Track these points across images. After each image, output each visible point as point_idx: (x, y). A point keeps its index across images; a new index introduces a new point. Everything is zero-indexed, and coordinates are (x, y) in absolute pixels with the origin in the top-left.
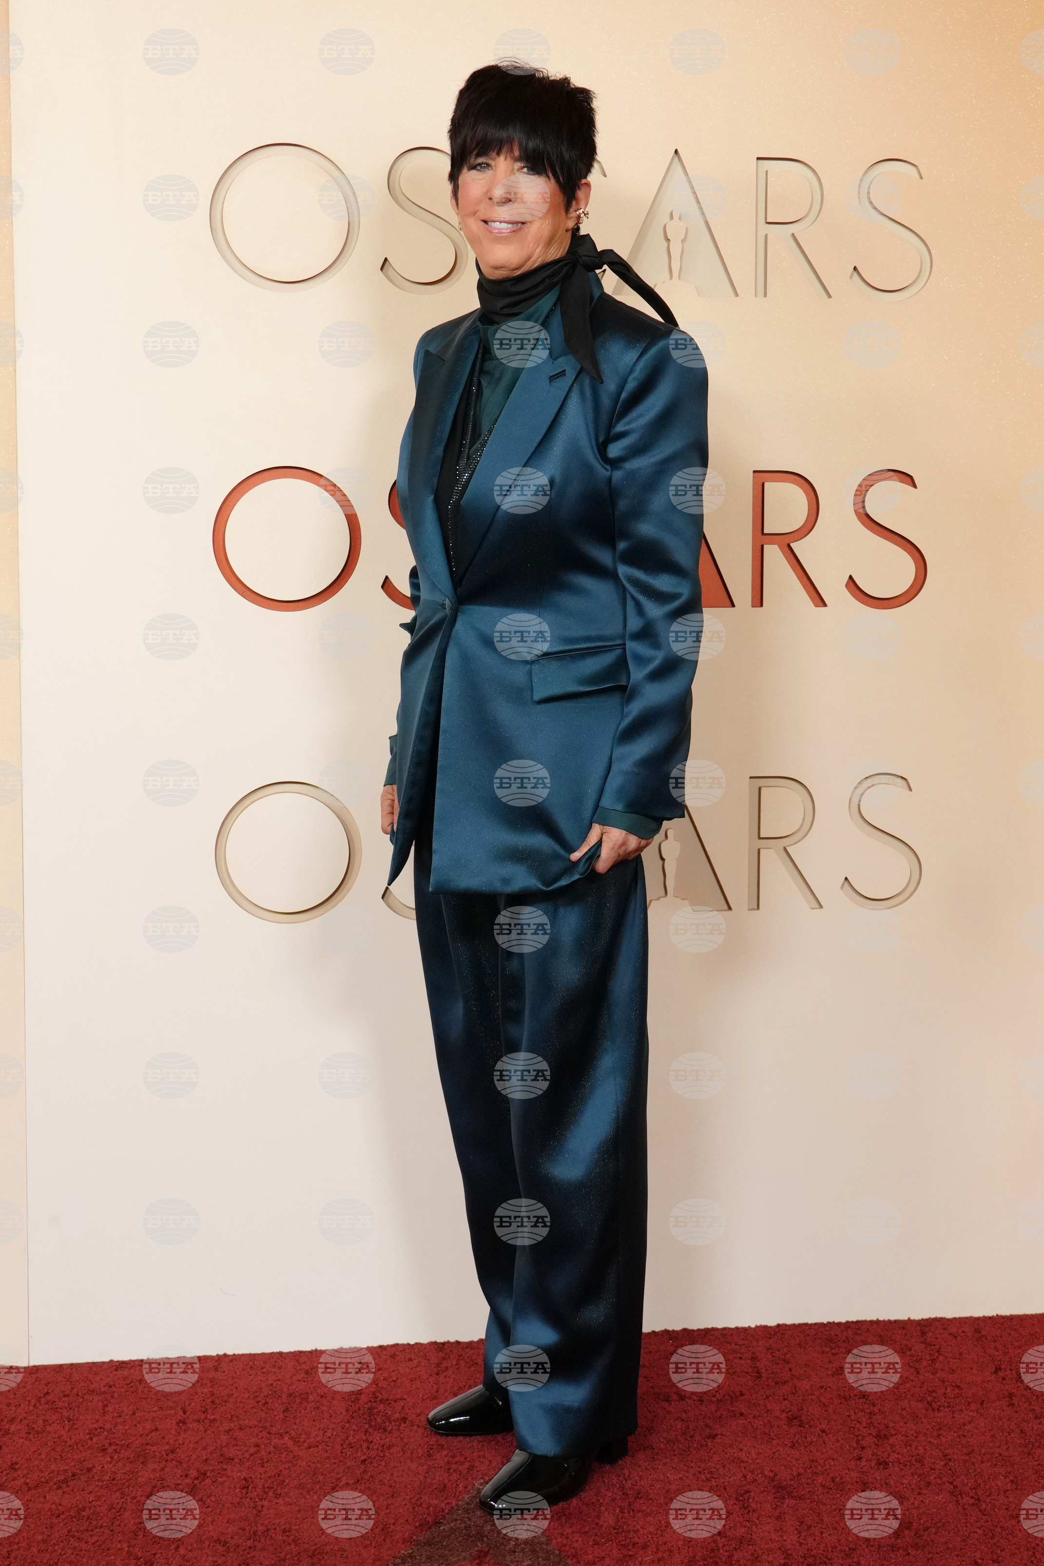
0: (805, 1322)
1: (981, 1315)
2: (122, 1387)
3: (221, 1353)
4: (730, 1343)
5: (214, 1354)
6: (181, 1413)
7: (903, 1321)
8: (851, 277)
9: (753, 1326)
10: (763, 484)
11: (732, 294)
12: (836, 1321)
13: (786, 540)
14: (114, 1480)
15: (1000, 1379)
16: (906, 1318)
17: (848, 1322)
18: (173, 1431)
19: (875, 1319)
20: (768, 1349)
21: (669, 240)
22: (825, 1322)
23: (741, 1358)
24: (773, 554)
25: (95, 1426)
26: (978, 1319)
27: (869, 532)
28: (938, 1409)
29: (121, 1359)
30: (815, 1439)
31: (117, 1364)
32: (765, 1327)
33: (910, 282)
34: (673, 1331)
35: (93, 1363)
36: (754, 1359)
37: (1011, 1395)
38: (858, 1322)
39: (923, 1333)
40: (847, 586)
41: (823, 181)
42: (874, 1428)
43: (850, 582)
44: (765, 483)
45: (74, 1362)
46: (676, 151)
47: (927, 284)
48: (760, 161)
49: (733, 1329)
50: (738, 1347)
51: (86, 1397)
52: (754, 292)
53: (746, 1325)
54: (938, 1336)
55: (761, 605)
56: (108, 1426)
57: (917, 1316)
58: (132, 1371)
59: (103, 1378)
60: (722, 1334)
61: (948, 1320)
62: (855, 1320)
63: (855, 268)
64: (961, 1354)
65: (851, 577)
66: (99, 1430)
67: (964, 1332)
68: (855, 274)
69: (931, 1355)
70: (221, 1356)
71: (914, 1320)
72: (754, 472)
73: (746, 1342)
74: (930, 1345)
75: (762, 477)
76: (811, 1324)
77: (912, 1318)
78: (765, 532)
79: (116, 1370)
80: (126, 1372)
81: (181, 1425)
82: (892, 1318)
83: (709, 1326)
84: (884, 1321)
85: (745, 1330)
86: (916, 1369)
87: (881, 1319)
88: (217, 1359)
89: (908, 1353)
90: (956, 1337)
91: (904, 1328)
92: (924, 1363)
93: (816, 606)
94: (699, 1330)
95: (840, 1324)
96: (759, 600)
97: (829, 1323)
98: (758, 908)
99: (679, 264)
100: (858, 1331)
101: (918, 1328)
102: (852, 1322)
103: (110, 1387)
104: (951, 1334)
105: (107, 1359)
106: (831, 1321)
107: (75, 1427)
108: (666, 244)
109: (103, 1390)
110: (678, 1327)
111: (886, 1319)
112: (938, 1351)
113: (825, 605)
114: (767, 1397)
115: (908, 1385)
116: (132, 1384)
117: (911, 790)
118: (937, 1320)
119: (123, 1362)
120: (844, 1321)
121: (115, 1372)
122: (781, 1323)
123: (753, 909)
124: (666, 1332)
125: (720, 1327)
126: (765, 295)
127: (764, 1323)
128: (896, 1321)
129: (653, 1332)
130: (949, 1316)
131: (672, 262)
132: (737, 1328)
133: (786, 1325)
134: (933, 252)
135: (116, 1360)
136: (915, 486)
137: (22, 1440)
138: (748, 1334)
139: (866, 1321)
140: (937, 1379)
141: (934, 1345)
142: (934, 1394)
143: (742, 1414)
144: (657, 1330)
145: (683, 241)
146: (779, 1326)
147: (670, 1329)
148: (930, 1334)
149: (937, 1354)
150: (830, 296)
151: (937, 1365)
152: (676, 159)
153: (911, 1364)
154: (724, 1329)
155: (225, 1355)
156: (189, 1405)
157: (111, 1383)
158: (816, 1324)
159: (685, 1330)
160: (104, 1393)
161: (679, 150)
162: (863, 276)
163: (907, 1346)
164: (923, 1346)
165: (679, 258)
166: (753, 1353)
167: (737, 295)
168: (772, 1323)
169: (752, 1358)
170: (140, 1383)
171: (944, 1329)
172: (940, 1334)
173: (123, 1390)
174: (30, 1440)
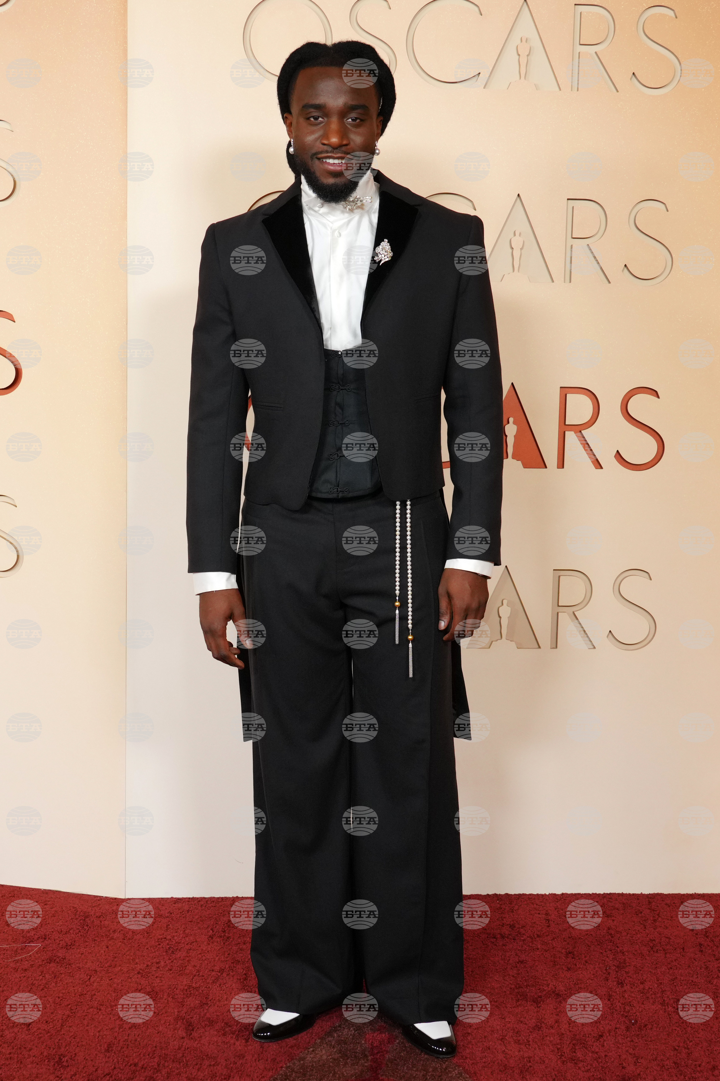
0: (579, 893)
1: (685, 893)
2: (178, 914)
3: (235, 896)
4: (533, 904)
5: (231, 896)
6: (211, 931)
7: (638, 894)
8: (623, 271)
9: (547, 894)
10: (566, 395)
11: (550, 280)
12: (598, 893)
13: (579, 428)
14: (171, 970)
15: (694, 934)
16: (640, 893)
17: (604, 894)
18: (205, 943)
19: (621, 893)
20: (556, 909)
21: (513, 248)
22: (591, 893)
23: (539, 914)
24: (571, 437)
25: (161, 937)
26: (684, 895)
27: (630, 425)
28: (657, 952)
29: (177, 897)
30: (581, 967)
31: (175, 900)
32: (555, 894)
33: (659, 274)
34: (500, 895)
35: (162, 898)
36: (547, 914)
37: (700, 945)
38: (610, 894)
39: (650, 903)
40: (615, 456)
41: (607, 213)
42: (617, 961)
43: (618, 455)
44: (568, 395)
45: (151, 897)
46: (519, 195)
47: (670, 276)
48: (569, 201)
49: (535, 895)
50: (538, 907)
51: (157, 919)
52: (563, 280)
53: (543, 893)
54: (658, 905)
55: (563, 467)
56: (168, 937)
57: (646, 892)
58: (184, 904)
59: (167, 908)
60: (529, 898)
61: (666, 895)
62: (609, 893)
63: (625, 265)
64: (672, 917)
65: (618, 451)
66: (163, 940)
67: (674, 903)
68: (626, 269)
69: (654, 917)
70: (235, 897)
71: (645, 894)
72: (561, 387)
73: (543, 904)
74: (654, 910)
75: (565, 391)
76: (583, 894)
77: (643, 893)
78: (567, 423)
79: (175, 903)
80: (180, 905)
81: (210, 939)
82: (631, 893)
83: (521, 892)
84: (626, 894)
85: (542, 895)
86: (644, 925)
87: (625, 892)
88: (232, 899)
89: (640, 915)
90: (669, 906)
91: (638, 899)
92: (649, 922)
93: (596, 468)
94: (515, 895)
95: (600, 894)
96: (561, 464)
97: (593, 894)
98: (556, 647)
99: (519, 263)
100: (610, 900)
101: (647, 900)
102: (607, 894)
103: (171, 914)
104: (666, 904)
105: (170, 897)
106: (594, 893)
107: (150, 936)
108: (511, 251)
109: (166, 915)
110: (503, 893)
111: (628, 893)
112: (658, 915)
113: (602, 468)
114: (554, 939)
115: (639, 936)
116: (183, 913)
117: (651, 579)
118: (658, 894)
119: (179, 899)
120: (602, 893)
121: (174, 905)
122: (564, 892)
123: (553, 648)
124: (496, 895)
125: (527, 893)
126: (570, 282)
127: (554, 892)
128: (633, 894)
129: (488, 894)
130: (666, 893)
131: (514, 262)
132: (538, 894)
133: (567, 894)
134: (674, 256)
135: (174, 897)
136: (658, 397)
137: (120, 943)
138: (544, 898)
139: (615, 893)
140: (656, 932)
141: (656, 911)
142: (654, 942)
143: (538, 949)
144: (490, 894)
145: (521, 249)
146: (563, 894)
147: (498, 893)
148: (654, 903)
149: (657, 917)
150: (609, 282)
151: (657, 924)
152: (518, 199)
153: (642, 922)
154: (530, 895)
155: (237, 897)
156: (216, 927)
157: (172, 912)
158: (585, 894)
159: (507, 894)
160: (168, 917)
161: (520, 194)
162: (630, 270)
163: (639, 910)
164: (649, 911)
165: (519, 259)
166: (547, 911)
167: (553, 281)
168: (559, 892)
169: (546, 913)
170: (188, 912)
171: (662, 900)
172: (660, 904)
173: (178, 916)
174: (124, 943)
